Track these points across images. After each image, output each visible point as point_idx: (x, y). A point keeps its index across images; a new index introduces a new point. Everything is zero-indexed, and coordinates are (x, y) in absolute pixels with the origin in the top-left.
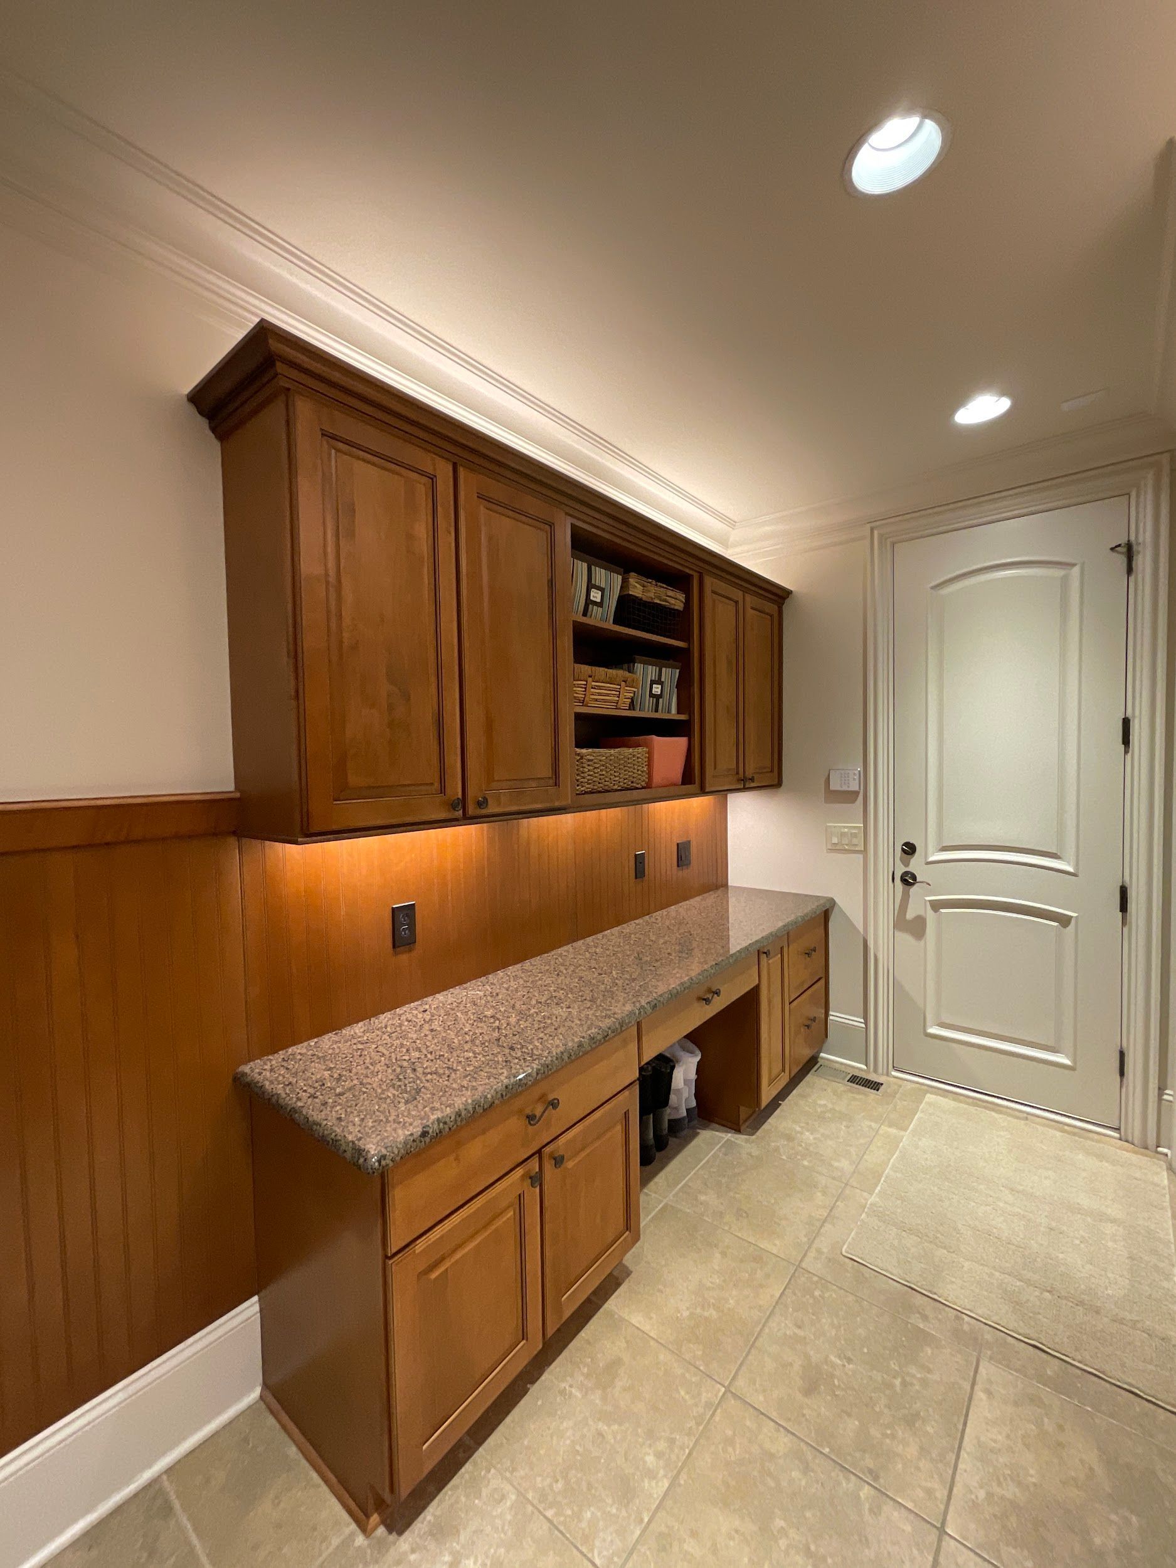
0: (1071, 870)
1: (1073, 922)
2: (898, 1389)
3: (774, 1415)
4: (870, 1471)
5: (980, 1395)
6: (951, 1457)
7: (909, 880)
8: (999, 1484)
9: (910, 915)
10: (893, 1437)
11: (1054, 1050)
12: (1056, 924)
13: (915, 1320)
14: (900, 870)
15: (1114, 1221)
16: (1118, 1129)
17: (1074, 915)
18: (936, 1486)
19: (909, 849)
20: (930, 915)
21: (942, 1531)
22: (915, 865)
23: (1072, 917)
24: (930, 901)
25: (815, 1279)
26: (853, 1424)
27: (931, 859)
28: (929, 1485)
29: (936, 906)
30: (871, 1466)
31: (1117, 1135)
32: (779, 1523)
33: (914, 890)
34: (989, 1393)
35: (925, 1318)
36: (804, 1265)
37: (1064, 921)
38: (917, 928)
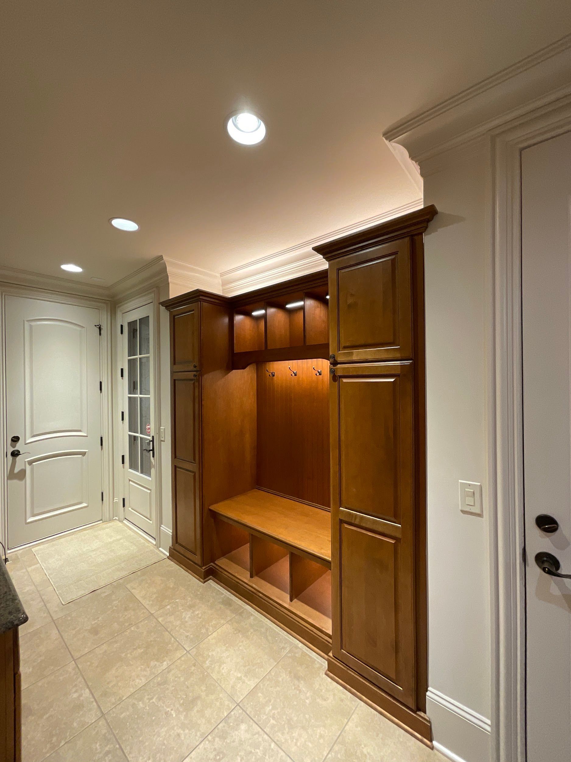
0: (86, 435)
1: (87, 453)
2: (116, 608)
3: (95, 647)
4: (129, 625)
5: (133, 591)
6: (140, 605)
7: (15, 454)
8: (152, 598)
9: (16, 470)
10: (126, 616)
11: (80, 503)
12: (81, 456)
13: (103, 595)
14: (11, 450)
15: (121, 539)
16: (101, 520)
17: (87, 451)
18: (143, 611)
19: (15, 439)
20: (28, 468)
21: (152, 614)
22: (19, 446)
23: (86, 452)
24: (27, 461)
25: (64, 617)
26: (115, 625)
27: (27, 442)
28: (142, 612)
29: (31, 463)
30: (128, 624)
31: (101, 522)
32: (123, 655)
33: (18, 458)
34: (134, 589)
35: (104, 592)
36: (54, 619)
37: (84, 454)
38: (22, 475)
